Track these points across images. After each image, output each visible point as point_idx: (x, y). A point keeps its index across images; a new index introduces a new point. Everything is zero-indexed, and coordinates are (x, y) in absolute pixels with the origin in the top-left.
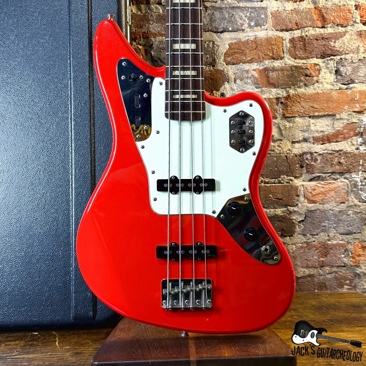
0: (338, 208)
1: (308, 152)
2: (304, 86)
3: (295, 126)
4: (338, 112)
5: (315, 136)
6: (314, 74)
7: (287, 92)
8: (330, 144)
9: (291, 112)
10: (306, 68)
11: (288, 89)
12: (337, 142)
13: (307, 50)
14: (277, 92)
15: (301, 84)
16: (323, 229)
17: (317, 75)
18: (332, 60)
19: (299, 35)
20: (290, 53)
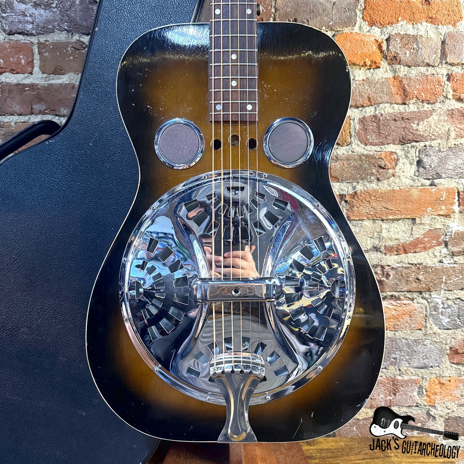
0: (413, 336)
1: (378, 265)
2: (376, 180)
3: (362, 231)
4: (418, 216)
5: (387, 245)
6: (389, 165)
7: (354, 188)
8: (405, 255)
9: (359, 214)
10: (379, 158)
11: (355, 184)
12: (415, 252)
13: (382, 133)
14: (341, 187)
15: (373, 178)
16: (392, 362)
17: (393, 167)
18: (414, 147)
19: (372, 114)
20: (359, 137)
